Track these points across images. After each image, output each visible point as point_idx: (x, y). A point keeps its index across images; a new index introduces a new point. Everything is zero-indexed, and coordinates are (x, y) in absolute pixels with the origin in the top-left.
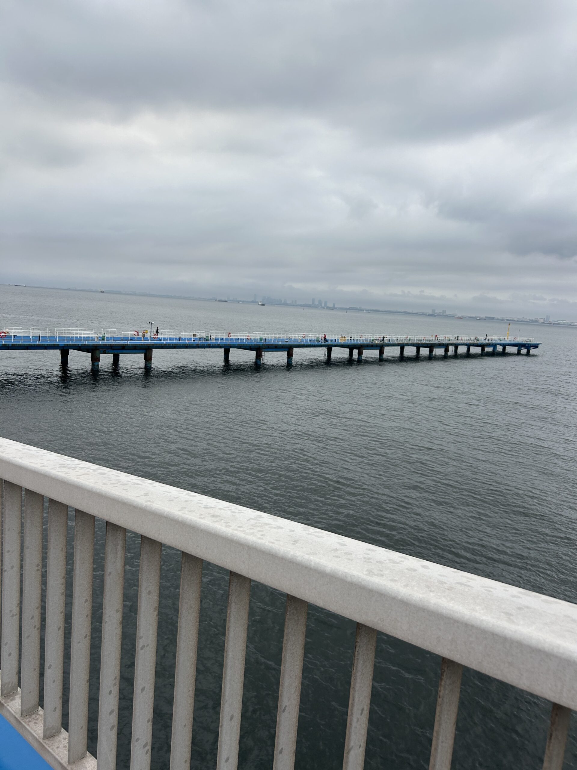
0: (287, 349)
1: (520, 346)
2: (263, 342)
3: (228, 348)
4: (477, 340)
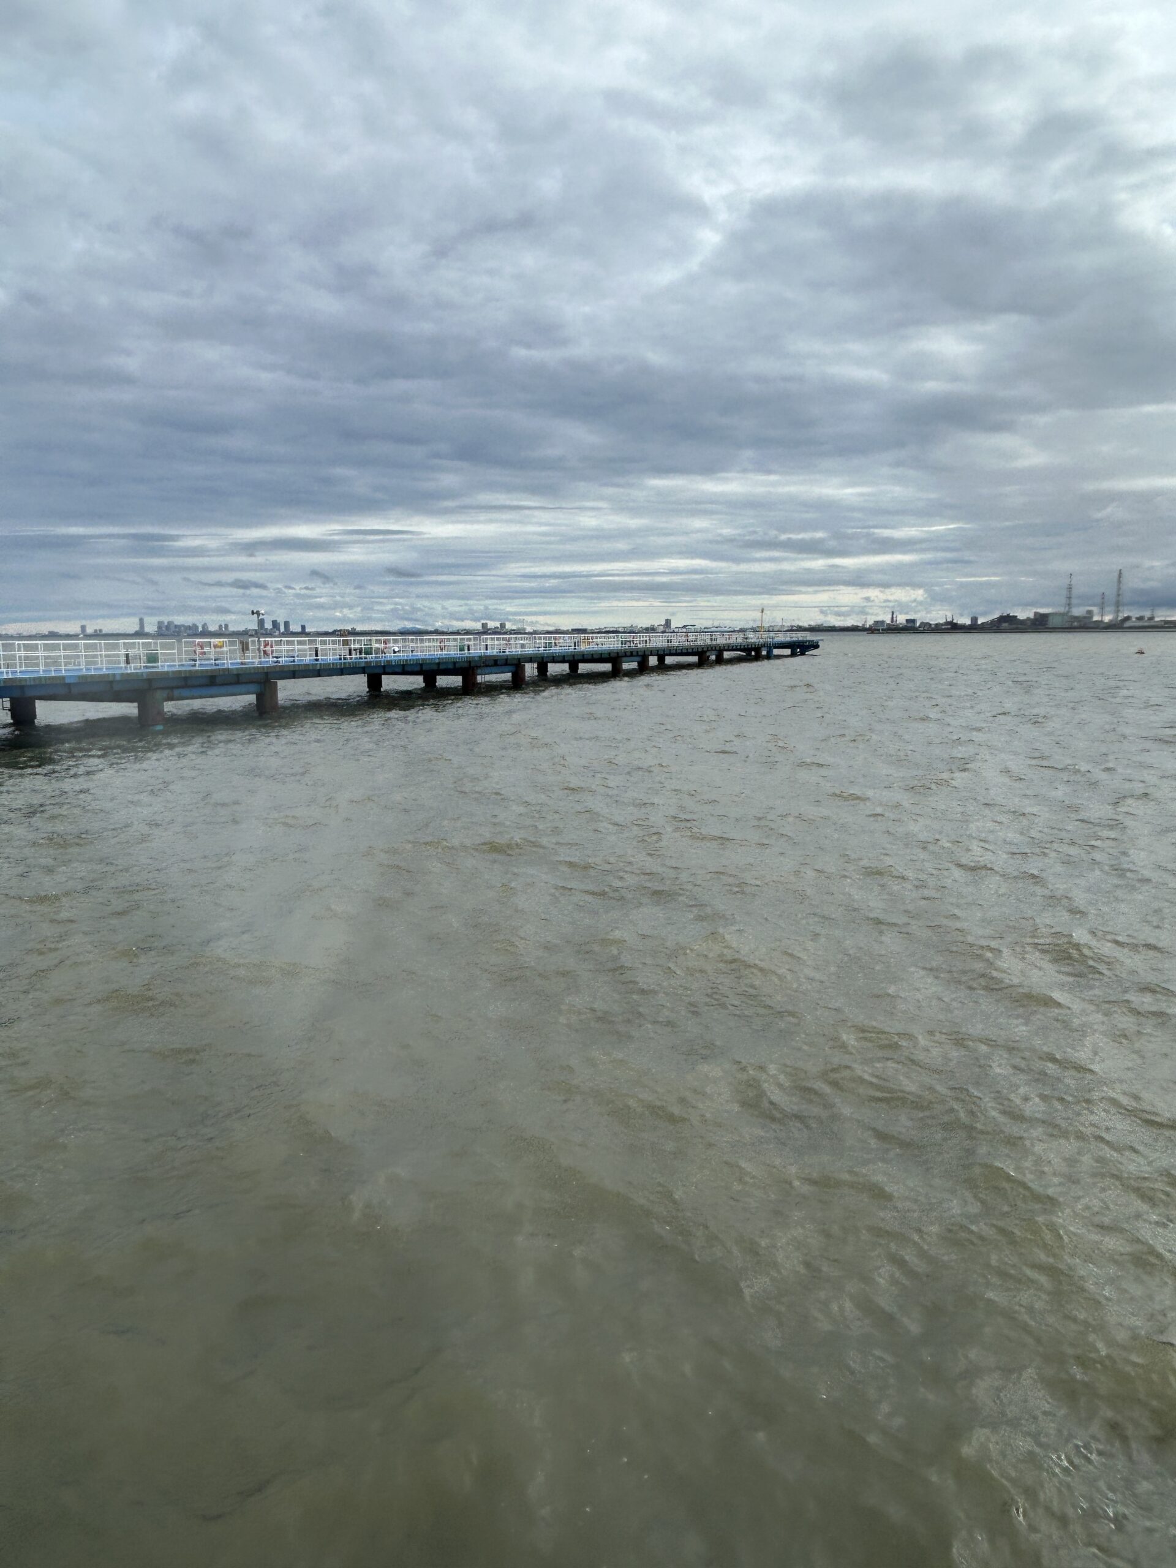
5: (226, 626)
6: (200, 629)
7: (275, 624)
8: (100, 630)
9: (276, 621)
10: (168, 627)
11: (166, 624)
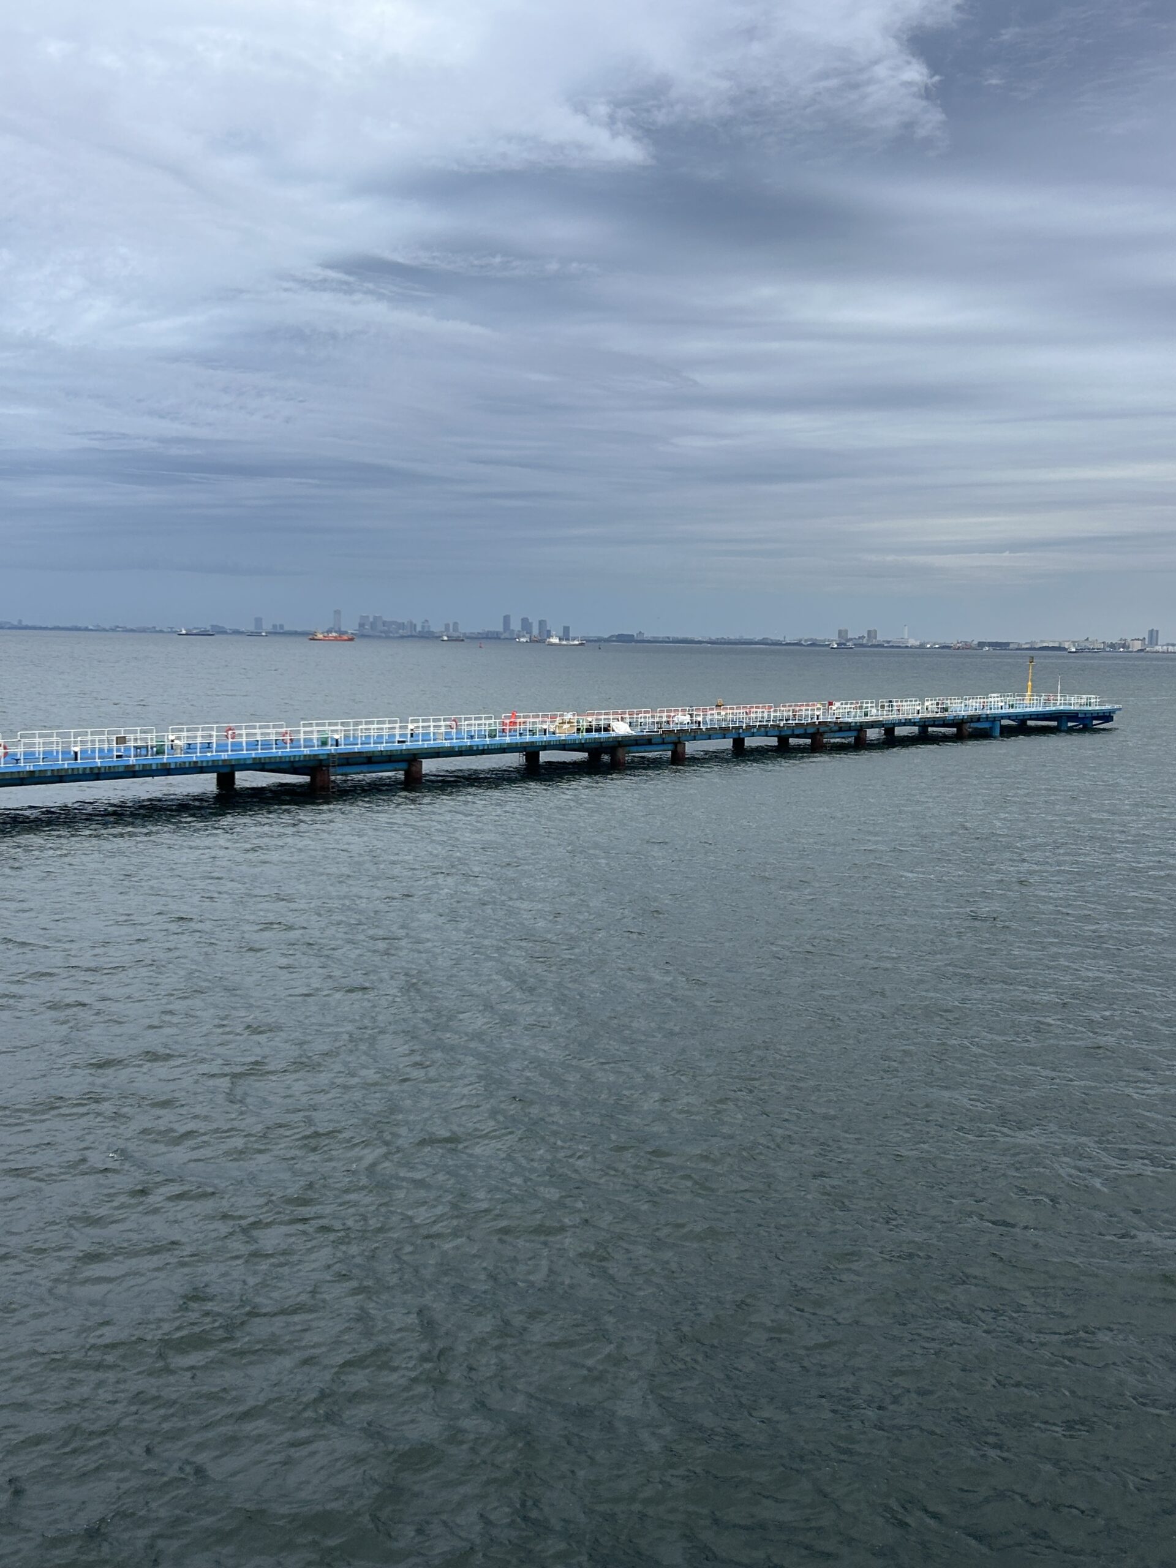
0: (404, 765)
2: (331, 749)
4: (946, 710)
5: (455, 624)
6: (419, 629)
7: (526, 624)
8: (282, 626)
9: (527, 619)
10: (373, 625)
11: (371, 619)
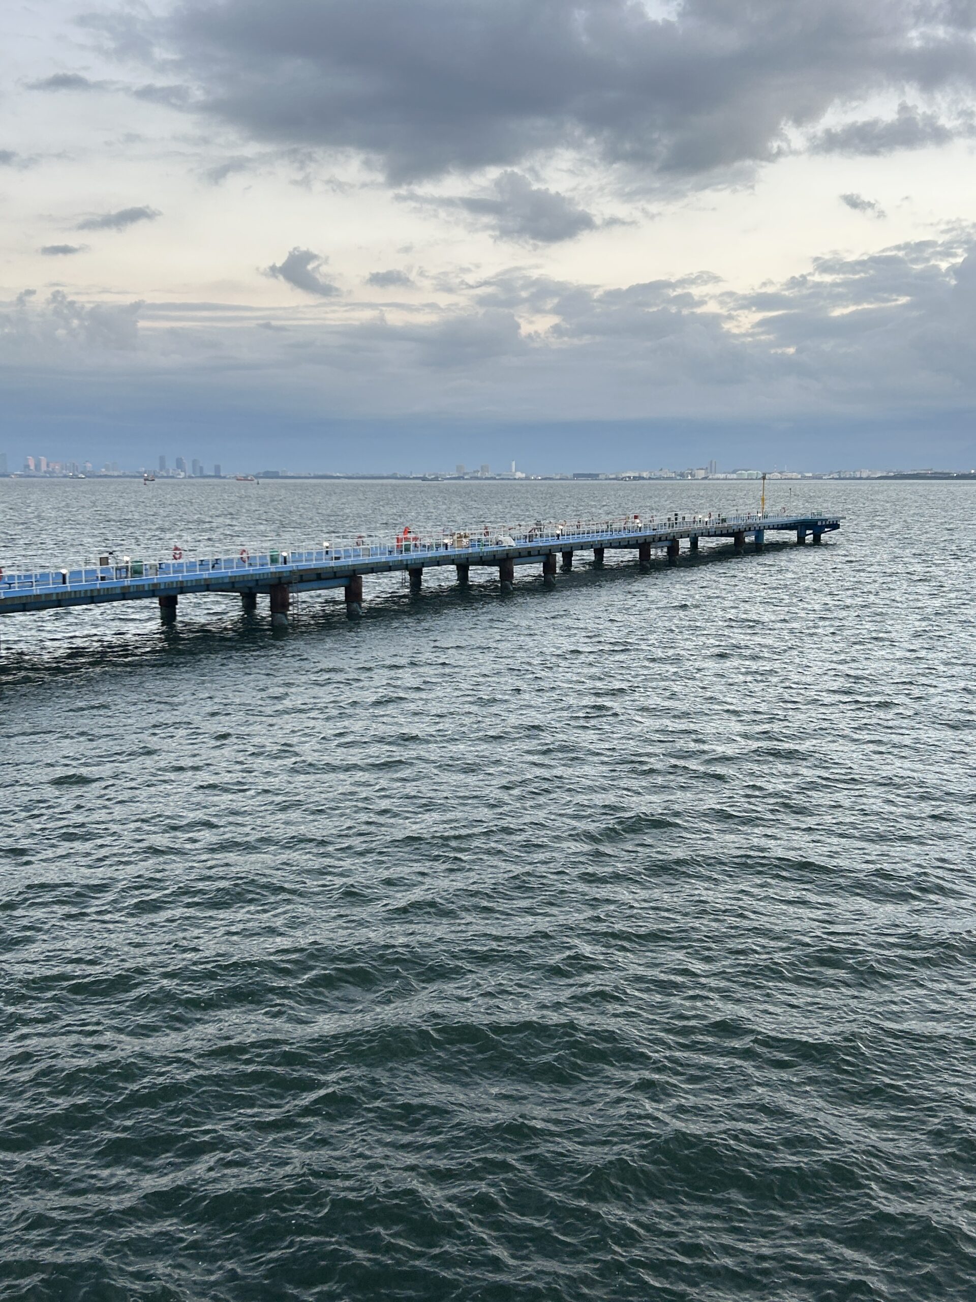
0: (342, 581)
1: (801, 526)
2: (280, 567)
3: (172, 593)
4: (724, 520)
